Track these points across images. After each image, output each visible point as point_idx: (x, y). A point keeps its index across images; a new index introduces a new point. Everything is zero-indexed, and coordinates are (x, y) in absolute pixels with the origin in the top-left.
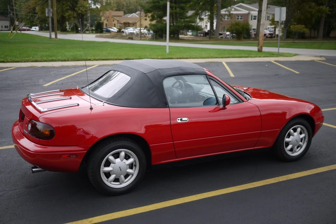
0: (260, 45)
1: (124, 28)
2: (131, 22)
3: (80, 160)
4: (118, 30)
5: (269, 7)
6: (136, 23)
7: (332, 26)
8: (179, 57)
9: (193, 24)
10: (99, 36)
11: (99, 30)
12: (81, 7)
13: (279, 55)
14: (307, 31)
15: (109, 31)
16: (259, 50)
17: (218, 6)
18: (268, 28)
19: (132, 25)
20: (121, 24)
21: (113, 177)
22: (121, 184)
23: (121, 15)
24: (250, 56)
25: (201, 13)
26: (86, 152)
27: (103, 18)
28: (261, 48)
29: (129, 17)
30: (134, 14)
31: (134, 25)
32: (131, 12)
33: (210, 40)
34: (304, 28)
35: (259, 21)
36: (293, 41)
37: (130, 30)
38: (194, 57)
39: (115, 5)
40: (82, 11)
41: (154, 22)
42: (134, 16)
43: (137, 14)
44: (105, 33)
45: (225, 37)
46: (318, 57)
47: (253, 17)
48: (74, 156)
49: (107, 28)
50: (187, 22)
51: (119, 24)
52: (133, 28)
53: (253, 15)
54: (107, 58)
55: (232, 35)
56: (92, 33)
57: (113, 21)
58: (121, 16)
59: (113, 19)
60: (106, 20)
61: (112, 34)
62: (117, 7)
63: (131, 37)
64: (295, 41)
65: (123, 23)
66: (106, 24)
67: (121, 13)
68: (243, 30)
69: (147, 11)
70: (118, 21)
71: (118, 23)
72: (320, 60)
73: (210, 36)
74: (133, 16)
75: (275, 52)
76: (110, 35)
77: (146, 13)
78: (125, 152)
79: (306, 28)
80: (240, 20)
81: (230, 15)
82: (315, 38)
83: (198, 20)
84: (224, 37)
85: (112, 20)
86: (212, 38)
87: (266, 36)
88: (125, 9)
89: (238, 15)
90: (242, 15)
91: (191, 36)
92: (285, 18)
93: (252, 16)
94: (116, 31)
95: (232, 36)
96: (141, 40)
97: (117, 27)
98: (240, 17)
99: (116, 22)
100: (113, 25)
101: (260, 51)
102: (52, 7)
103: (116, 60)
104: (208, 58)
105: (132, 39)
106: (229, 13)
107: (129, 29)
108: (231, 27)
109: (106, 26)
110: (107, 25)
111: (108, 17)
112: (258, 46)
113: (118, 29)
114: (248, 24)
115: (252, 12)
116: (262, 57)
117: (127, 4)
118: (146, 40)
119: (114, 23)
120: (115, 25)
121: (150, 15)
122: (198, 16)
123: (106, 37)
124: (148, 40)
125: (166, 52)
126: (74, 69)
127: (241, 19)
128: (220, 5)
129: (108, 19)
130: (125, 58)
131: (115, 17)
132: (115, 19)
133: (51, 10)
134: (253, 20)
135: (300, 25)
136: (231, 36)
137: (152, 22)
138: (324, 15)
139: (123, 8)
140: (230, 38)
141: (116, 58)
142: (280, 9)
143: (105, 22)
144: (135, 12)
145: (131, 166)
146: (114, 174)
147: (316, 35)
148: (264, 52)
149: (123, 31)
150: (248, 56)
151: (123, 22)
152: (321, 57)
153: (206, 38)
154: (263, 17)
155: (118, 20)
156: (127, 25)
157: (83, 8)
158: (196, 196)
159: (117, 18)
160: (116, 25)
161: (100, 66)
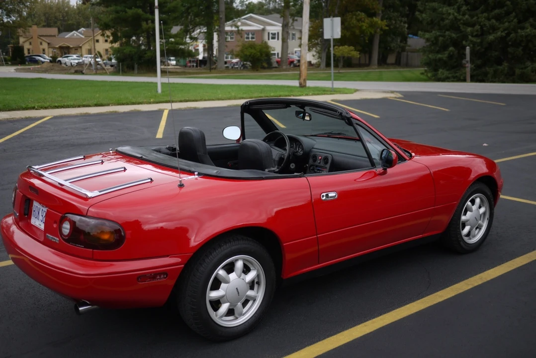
0: (303, 77)
1: (61, 57)
2: (71, 46)
3: (172, 283)
5: (296, 20)
6: (81, 47)
7: (389, 48)
8: (183, 99)
9: (183, 47)
10: (21, 69)
11: (18, 59)
13: (333, 91)
14: (355, 54)
15: (36, 62)
16: (300, 84)
17: (221, 18)
18: (294, 52)
19: (73, 50)
20: (54, 48)
21: (224, 308)
22: (237, 318)
23: (53, 34)
24: (291, 93)
25: (192, 29)
26: (183, 266)
27: (22, 40)
28: (305, 80)
29: (66, 37)
30: (74, 32)
31: (77, 49)
32: (70, 29)
33: (210, 71)
34: (352, 50)
35: (284, 41)
36: (337, 71)
37: (73, 59)
38: (207, 98)
39: (43, 18)
41: (116, 45)
42: (75, 35)
43: (80, 33)
44: (29, 65)
45: (232, 67)
46: (388, 92)
47: (271, 36)
48: (162, 276)
49: (31, 56)
50: (172, 43)
51: (51, 50)
52: (77, 55)
53: (271, 32)
54: (62, 104)
55: (242, 63)
56: (7, 64)
57: (41, 44)
58: (55, 36)
59: (39, 40)
60: (28, 43)
61: (45, 65)
62: (46, 21)
63: (79, 69)
64: (340, 71)
65: (58, 48)
66: (29, 50)
67: (54, 31)
68: (261, 54)
69: (105, 27)
70: (49, 44)
71: (49, 48)
72: (396, 98)
73: (208, 65)
74: (73, 35)
75: (328, 88)
76: (41, 68)
77: (103, 30)
78: (244, 260)
79: (355, 50)
80: (250, 40)
81: (239, 32)
82: (367, 65)
83: (188, 40)
84: (230, 67)
85: (39, 43)
86: (213, 69)
87: (294, 64)
88: (59, 23)
89: (248, 32)
90: (254, 32)
91: (176, 67)
92: (340, 33)
93: (269, 33)
94: (49, 61)
95: (242, 66)
96: (96, 74)
97: (49, 54)
98: (250, 36)
99: (45, 46)
100: (42, 51)
101: (302, 86)
103: (79, 106)
104: (230, 99)
105: (82, 73)
106: (236, 29)
107: (70, 58)
108: (242, 51)
109: (29, 53)
110: (31, 51)
111: (32, 38)
112: (299, 79)
113: (51, 57)
114: (267, 47)
115: (268, 28)
116: (310, 95)
117: (63, 17)
118: (105, 74)
119: (42, 47)
120: (44, 50)
121: (108, 33)
122: (188, 34)
123: (34, 71)
124: (108, 73)
125: (157, 91)
126: (12, 124)
127: (252, 38)
128: (222, 16)
129: (31, 40)
130: (95, 103)
131: (42, 38)
132: (43, 40)
134: (271, 40)
135: (346, 46)
136: (240, 66)
137: (113, 45)
138: (379, 30)
139: (55, 23)
140: (239, 68)
141: (78, 103)
142: (331, 20)
143: (27, 46)
144: (77, 29)
145: (252, 284)
146: (228, 302)
147: (367, 62)
148: (309, 88)
149: (60, 61)
150: (290, 95)
151: (57, 46)
152: (392, 92)
153: (202, 69)
154: (305, 33)
155: (49, 42)
156: (66, 50)
158: (365, 326)
159: (48, 40)
160: (46, 51)
161: (55, 118)
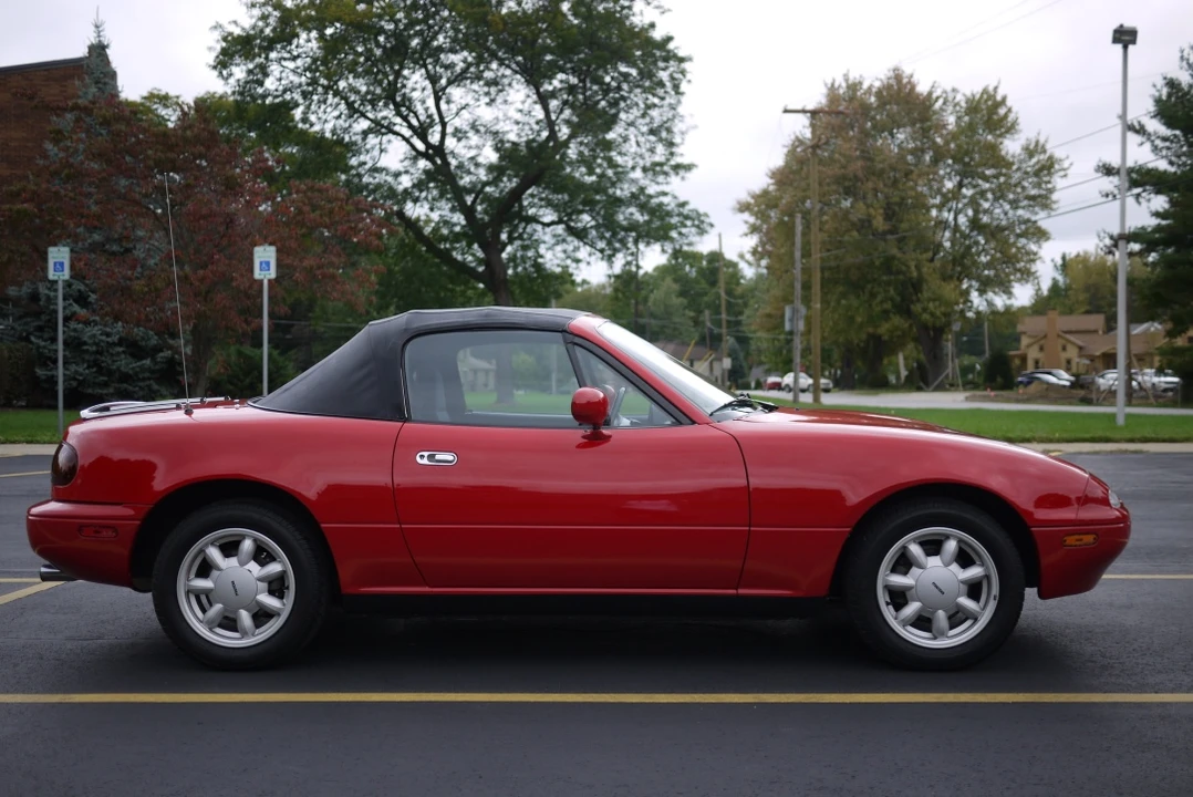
4: (1072, 378)
11: (999, 380)
12: (929, 300)
20: (1090, 357)
23: (1092, 328)
26: (138, 522)
27: (1024, 342)
30: (1152, 323)
39: (1082, 297)
40: (932, 314)
42: (1153, 329)
49: (1034, 373)
51: (1083, 361)
57: (1064, 349)
58: (1096, 332)
59: (1061, 342)
60: (1036, 347)
62: (1090, 304)
65: (1099, 357)
66: (1037, 362)
70: (1081, 348)
71: (1081, 356)
74: (1148, 329)
85: (1060, 348)
94: (1067, 383)
97: (1075, 370)
99: (1072, 353)
100: (1064, 363)
102: (807, 301)
109: (1037, 368)
110: (1040, 364)
111: (1045, 336)
113: (1073, 375)
119: (1065, 355)
120: (1069, 362)
129: (1042, 342)
131: (1068, 336)
132: (1069, 341)
133: (803, 310)
143: (1033, 354)
151: (1098, 354)
155: (1081, 343)
157: (937, 303)
159: (1080, 340)
160: (1072, 363)
